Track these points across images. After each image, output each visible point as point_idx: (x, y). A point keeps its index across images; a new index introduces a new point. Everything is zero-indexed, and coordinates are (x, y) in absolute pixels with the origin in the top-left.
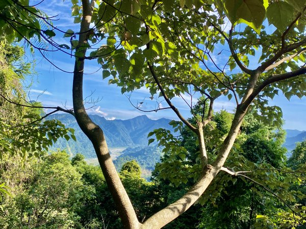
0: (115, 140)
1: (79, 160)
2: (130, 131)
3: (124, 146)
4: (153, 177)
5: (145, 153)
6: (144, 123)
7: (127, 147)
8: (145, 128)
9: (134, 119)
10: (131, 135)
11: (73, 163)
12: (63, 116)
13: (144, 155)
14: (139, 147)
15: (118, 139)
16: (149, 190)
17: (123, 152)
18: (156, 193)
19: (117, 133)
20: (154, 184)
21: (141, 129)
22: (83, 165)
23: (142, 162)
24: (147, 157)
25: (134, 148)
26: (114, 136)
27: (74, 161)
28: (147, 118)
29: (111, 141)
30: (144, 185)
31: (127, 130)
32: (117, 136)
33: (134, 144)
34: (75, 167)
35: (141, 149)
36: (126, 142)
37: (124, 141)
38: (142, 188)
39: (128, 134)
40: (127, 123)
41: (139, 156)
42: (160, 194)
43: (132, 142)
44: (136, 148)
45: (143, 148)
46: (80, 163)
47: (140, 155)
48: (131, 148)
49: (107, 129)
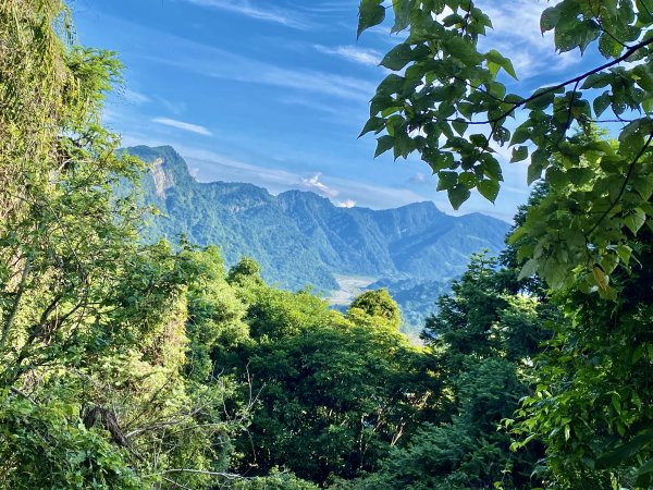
0: (352, 257)
1: (248, 273)
2: (390, 239)
3: (371, 274)
4: (428, 330)
5: (424, 297)
6: (427, 220)
7: (380, 277)
8: (429, 236)
9: (403, 210)
10: (393, 247)
11: (231, 279)
12: (235, 188)
13: (420, 300)
14: (408, 280)
15: (358, 255)
16: (415, 365)
17: (369, 287)
18: (432, 374)
19: (356, 241)
20: (429, 351)
21: (415, 237)
22: (255, 286)
23: (414, 318)
24: (427, 306)
25: (396, 280)
26: (350, 246)
27: (235, 273)
28: (436, 209)
29: (342, 258)
30: (403, 350)
31: (382, 235)
32: (357, 247)
33: (397, 272)
34: (235, 288)
35: (413, 286)
36: (377, 265)
37: (373, 261)
38: (397, 357)
39: (385, 247)
40: (384, 218)
41: (408, 303)
42: (444, 377)
43: (393, 265)
44: (401, 282)
45: (419, 283)
46: (247, 280)
47: (410, 299)
48: (387, 281)
49: (334, 229)
